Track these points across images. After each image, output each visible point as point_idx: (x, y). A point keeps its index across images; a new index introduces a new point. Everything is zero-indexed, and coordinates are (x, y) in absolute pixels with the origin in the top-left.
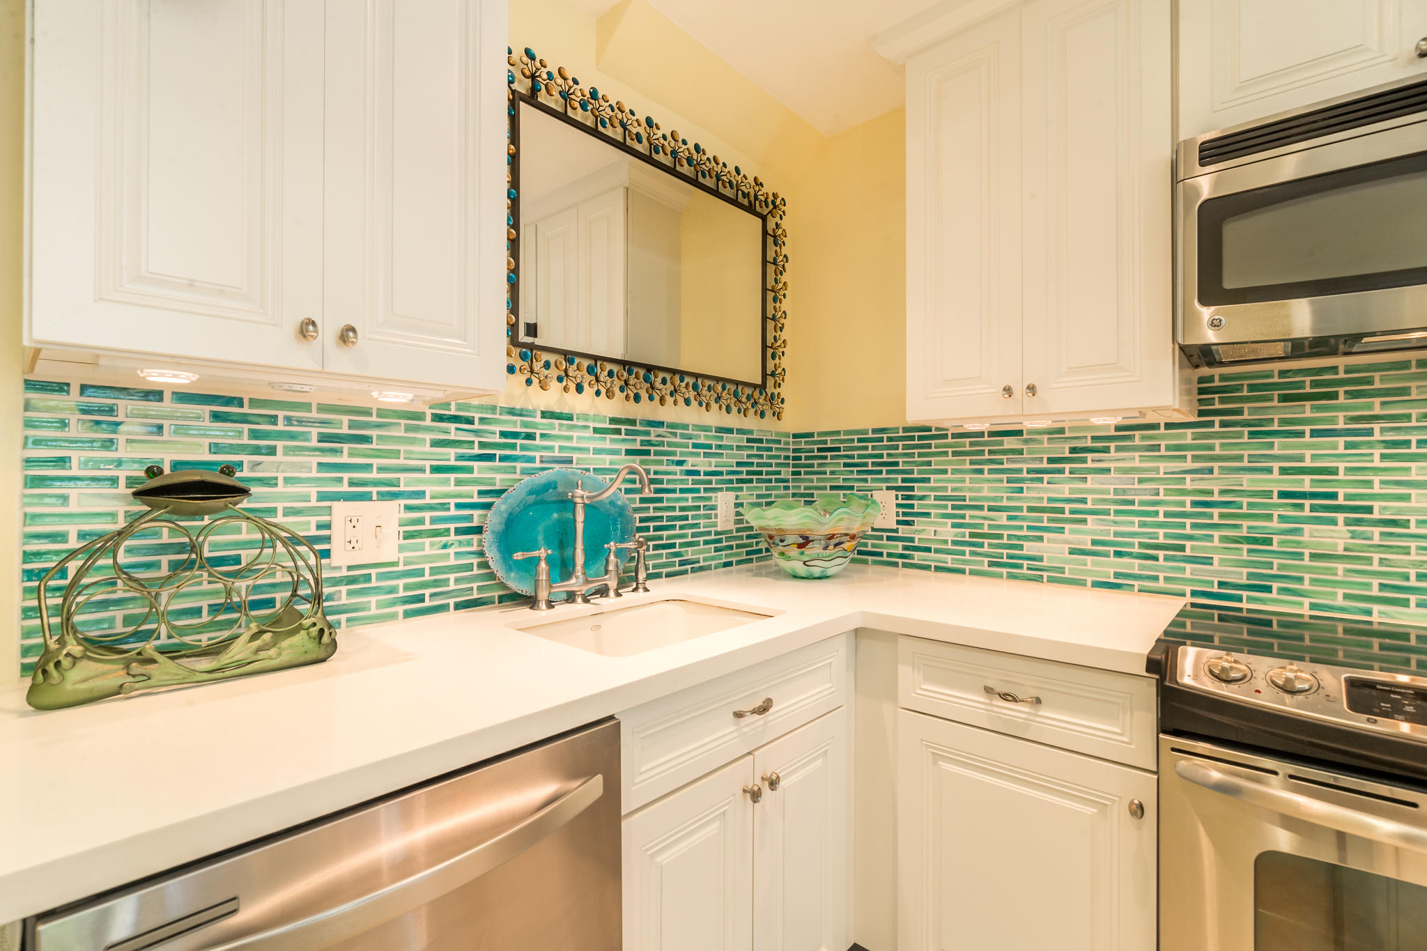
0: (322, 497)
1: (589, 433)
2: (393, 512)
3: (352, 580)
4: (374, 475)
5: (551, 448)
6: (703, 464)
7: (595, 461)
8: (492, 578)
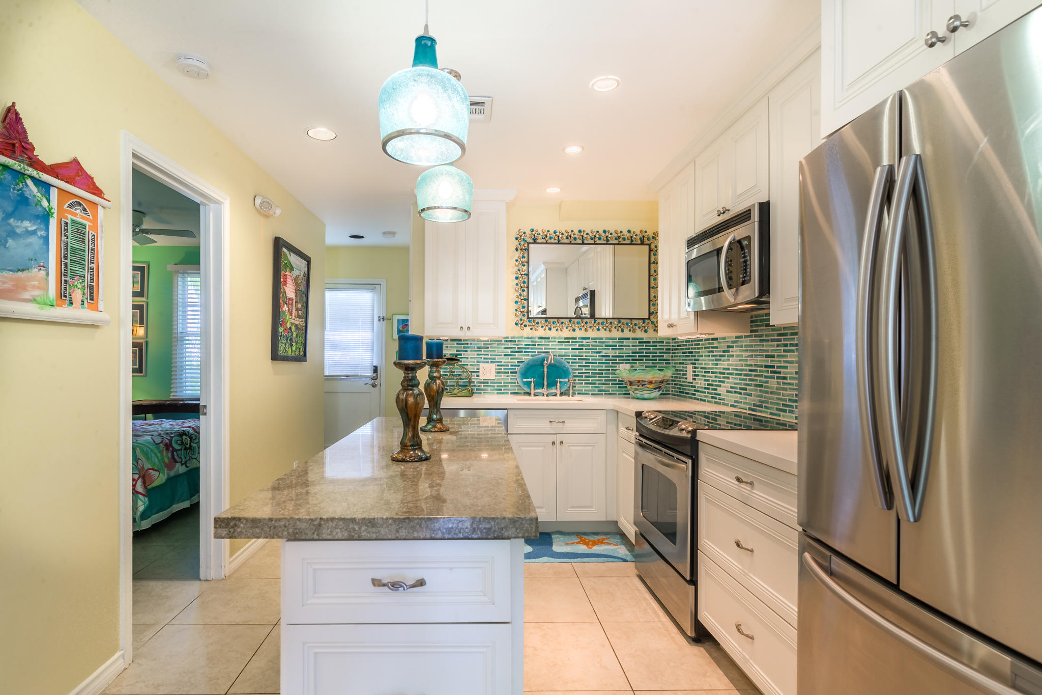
0: (477, 362)
1: (557, 343)
2: (493, 367)
3: (484, 383)
4: (489, 357)
5: (542, 349)
6: (611, 353)
7: (558, 352)
8: (520, 386)
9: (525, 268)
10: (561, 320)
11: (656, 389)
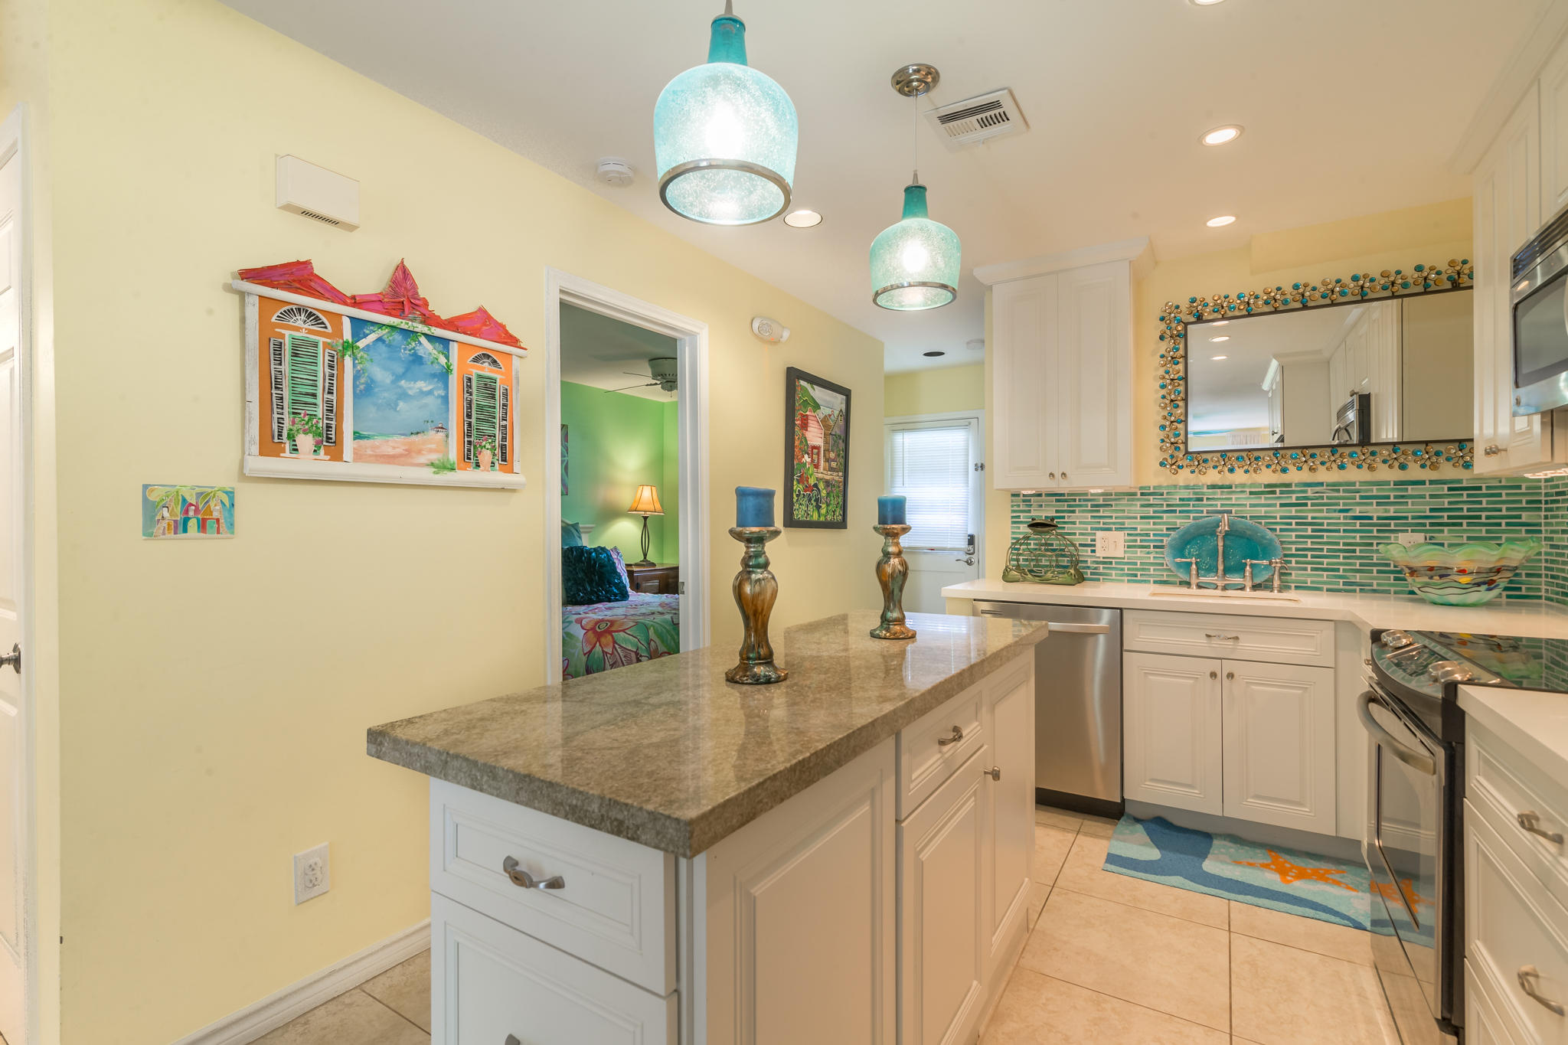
0: (1092, 529)
1: (1247, 495)
2: (1120, 537)
3: (1104, 563)
4: (1114, 520)
5: (1216, 505)
6: (1375, 511)
7: (1249, 511)
8: (1169, 570)
9: (1181, 367)
10: (1256, 454)
11: (1478, 585)
